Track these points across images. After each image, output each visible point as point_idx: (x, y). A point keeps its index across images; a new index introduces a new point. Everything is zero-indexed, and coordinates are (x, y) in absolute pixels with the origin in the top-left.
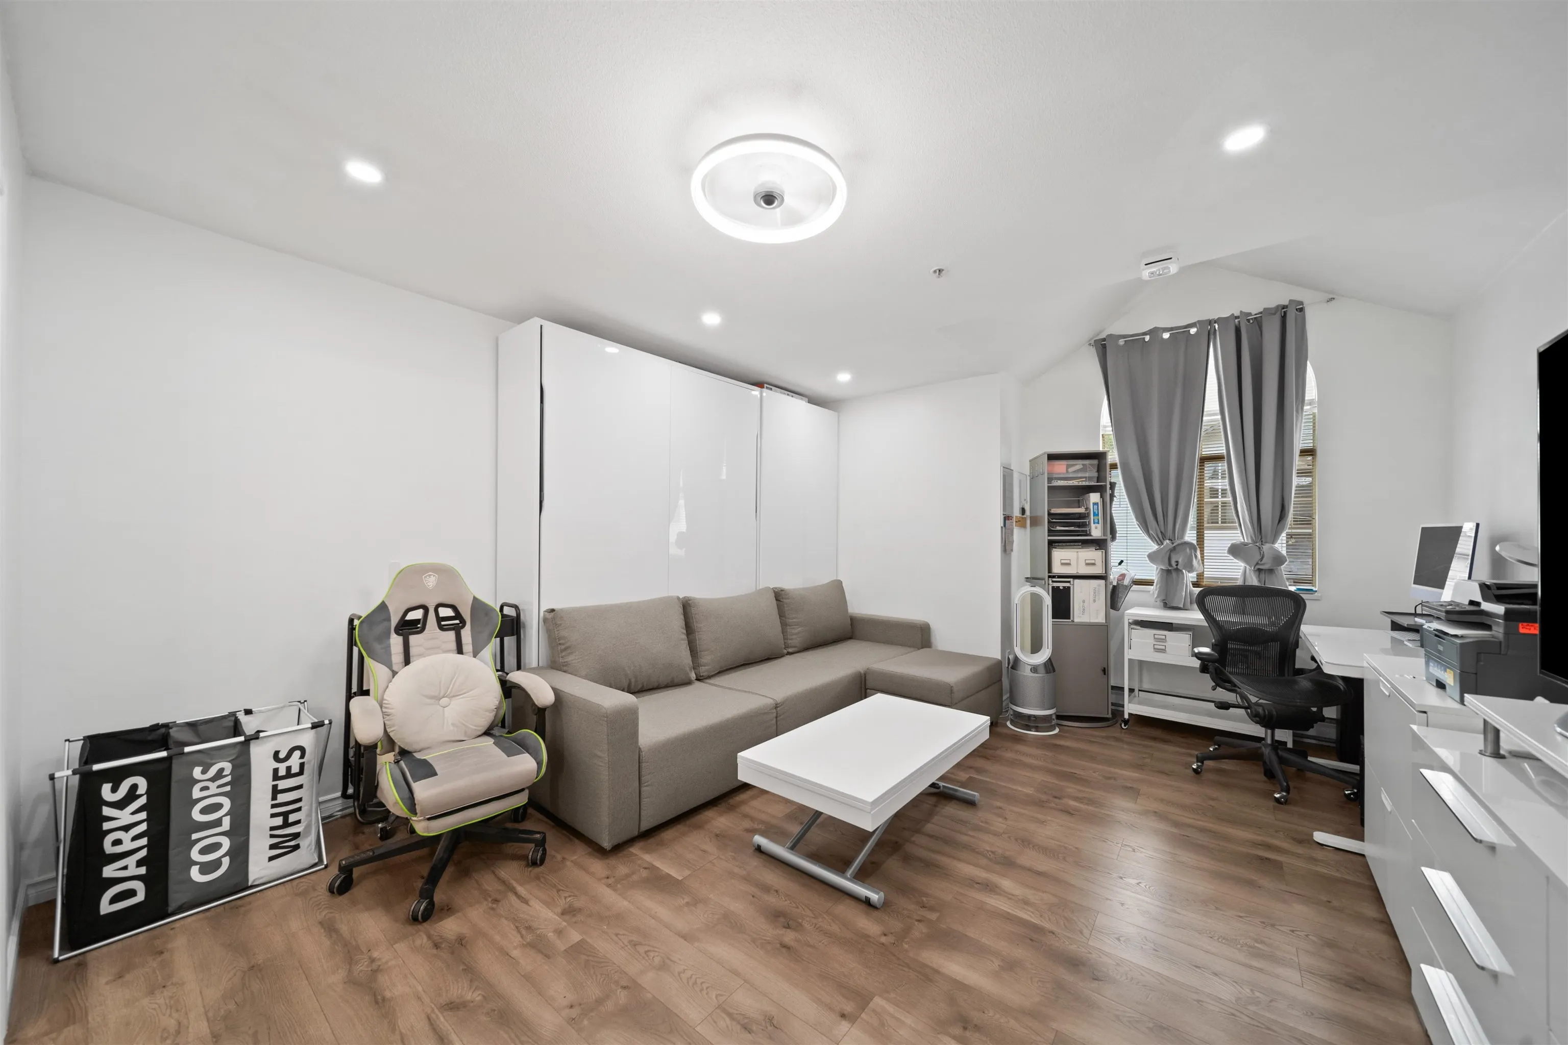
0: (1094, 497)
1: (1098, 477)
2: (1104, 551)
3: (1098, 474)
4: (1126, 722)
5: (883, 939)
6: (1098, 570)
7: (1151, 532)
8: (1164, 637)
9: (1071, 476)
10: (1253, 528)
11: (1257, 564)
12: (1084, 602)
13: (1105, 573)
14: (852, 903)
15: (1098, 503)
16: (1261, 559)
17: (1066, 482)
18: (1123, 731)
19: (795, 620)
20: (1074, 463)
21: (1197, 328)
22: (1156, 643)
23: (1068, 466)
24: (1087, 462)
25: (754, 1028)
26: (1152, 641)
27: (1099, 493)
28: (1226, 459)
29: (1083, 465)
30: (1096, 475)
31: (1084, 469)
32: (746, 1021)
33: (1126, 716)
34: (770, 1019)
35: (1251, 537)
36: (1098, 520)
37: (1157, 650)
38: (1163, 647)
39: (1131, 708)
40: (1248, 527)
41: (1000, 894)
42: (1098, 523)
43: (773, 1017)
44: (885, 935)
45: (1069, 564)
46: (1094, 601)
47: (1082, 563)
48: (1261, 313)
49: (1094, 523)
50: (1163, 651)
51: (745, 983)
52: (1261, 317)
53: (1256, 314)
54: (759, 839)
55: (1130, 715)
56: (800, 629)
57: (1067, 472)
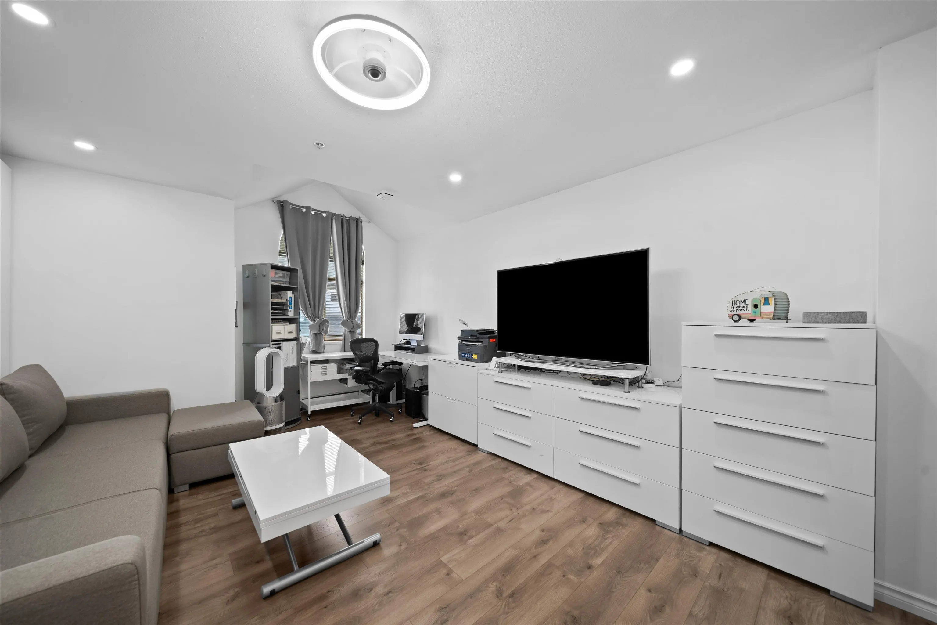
0: (290, 294)
1: (290, 282)
2: (296, 324)
3: (290, 280)
4: (310, 416)
5: (403, 547)
6: (294, 336)
7: (309, 314)
8: (326, 367)
9: (277, 279)
10: (348, 314)
11: (352, 329)
12: (287, 355)
13: (297, 337)
14: (369, 553)
15: (291, 297)
16: (353, 327)
17: (274, 283)
18: (309, 421)
19: (27, 418)
20: (277, 272)
21: (326, 214)
22: (322, 371)
23: (276, 273)
24: (285, 273)
25: (446, 618)
26: (321, 370)
27: (292, 292)
28: (336, 280)
29: (283, 274)
30: (289, 280)
31: (283, 277)
32: (439, 622)
33: (309, 413)
34: (441, 608)
35: (348, 317)
36: (292, 307)
37: (323, 374)
38: (326, 372)
39: (311, 408)
40: (346, 312)
41: (395, 499)
42: (292, 309)
43: (440, 607)
44: (401, 546)
45: (280, 333)
46: (292, 353)
47: (286, 333)
48: (349, 218)
49: (290, 309)
50: (325, 374)
51: (410, 620)
52: (349, 219)
53: (347, 218)
54: (267, 590)
55: (311, 412)
56: (35, 427)
57: (275, 276)
